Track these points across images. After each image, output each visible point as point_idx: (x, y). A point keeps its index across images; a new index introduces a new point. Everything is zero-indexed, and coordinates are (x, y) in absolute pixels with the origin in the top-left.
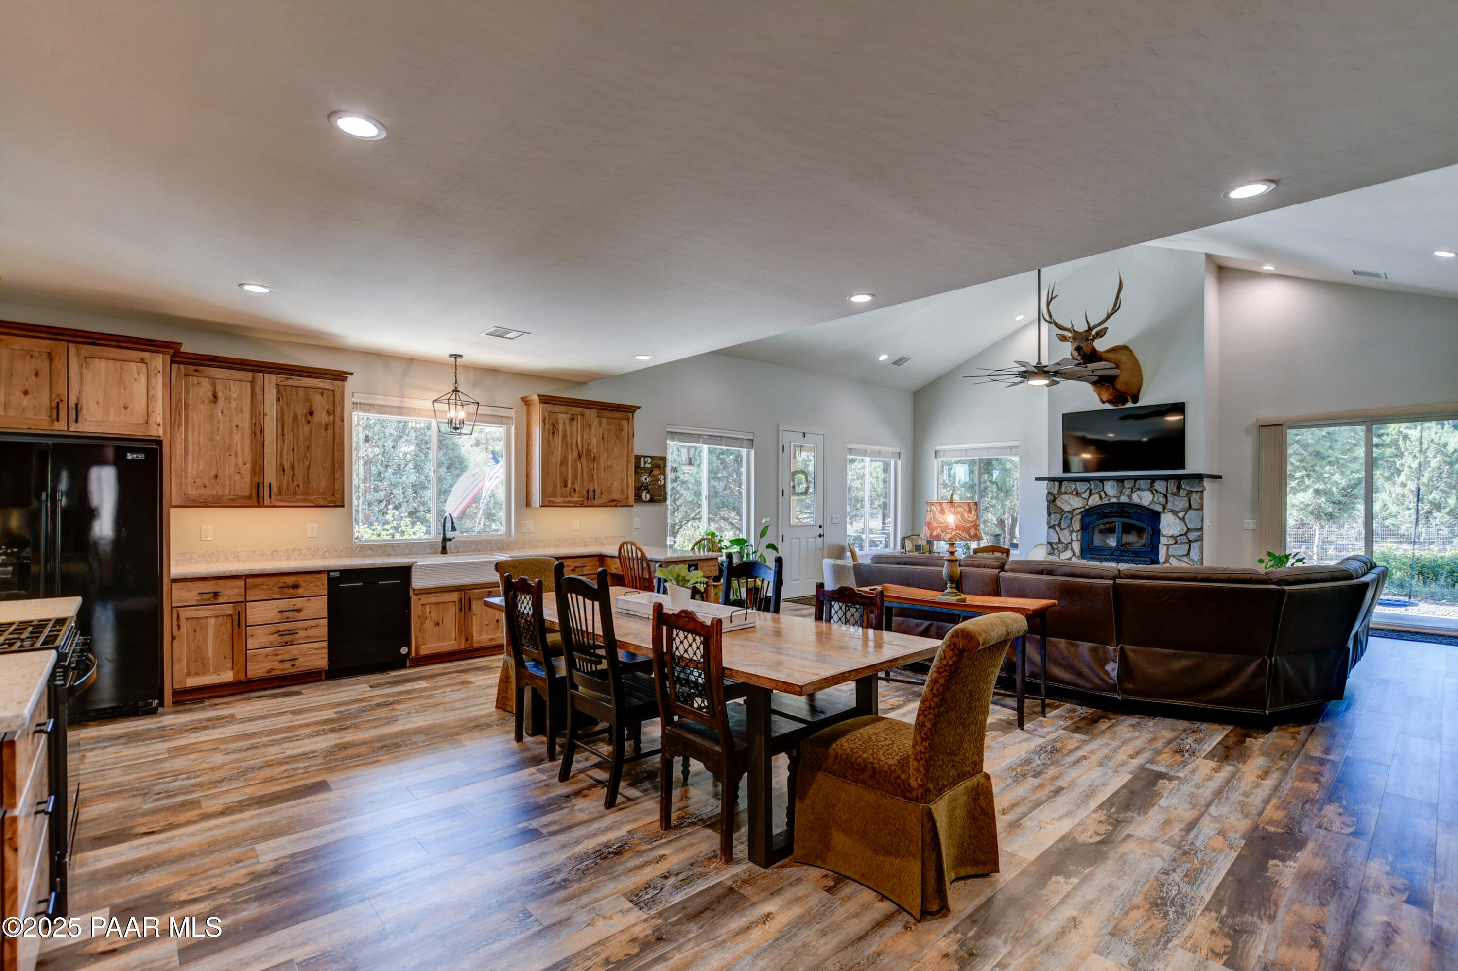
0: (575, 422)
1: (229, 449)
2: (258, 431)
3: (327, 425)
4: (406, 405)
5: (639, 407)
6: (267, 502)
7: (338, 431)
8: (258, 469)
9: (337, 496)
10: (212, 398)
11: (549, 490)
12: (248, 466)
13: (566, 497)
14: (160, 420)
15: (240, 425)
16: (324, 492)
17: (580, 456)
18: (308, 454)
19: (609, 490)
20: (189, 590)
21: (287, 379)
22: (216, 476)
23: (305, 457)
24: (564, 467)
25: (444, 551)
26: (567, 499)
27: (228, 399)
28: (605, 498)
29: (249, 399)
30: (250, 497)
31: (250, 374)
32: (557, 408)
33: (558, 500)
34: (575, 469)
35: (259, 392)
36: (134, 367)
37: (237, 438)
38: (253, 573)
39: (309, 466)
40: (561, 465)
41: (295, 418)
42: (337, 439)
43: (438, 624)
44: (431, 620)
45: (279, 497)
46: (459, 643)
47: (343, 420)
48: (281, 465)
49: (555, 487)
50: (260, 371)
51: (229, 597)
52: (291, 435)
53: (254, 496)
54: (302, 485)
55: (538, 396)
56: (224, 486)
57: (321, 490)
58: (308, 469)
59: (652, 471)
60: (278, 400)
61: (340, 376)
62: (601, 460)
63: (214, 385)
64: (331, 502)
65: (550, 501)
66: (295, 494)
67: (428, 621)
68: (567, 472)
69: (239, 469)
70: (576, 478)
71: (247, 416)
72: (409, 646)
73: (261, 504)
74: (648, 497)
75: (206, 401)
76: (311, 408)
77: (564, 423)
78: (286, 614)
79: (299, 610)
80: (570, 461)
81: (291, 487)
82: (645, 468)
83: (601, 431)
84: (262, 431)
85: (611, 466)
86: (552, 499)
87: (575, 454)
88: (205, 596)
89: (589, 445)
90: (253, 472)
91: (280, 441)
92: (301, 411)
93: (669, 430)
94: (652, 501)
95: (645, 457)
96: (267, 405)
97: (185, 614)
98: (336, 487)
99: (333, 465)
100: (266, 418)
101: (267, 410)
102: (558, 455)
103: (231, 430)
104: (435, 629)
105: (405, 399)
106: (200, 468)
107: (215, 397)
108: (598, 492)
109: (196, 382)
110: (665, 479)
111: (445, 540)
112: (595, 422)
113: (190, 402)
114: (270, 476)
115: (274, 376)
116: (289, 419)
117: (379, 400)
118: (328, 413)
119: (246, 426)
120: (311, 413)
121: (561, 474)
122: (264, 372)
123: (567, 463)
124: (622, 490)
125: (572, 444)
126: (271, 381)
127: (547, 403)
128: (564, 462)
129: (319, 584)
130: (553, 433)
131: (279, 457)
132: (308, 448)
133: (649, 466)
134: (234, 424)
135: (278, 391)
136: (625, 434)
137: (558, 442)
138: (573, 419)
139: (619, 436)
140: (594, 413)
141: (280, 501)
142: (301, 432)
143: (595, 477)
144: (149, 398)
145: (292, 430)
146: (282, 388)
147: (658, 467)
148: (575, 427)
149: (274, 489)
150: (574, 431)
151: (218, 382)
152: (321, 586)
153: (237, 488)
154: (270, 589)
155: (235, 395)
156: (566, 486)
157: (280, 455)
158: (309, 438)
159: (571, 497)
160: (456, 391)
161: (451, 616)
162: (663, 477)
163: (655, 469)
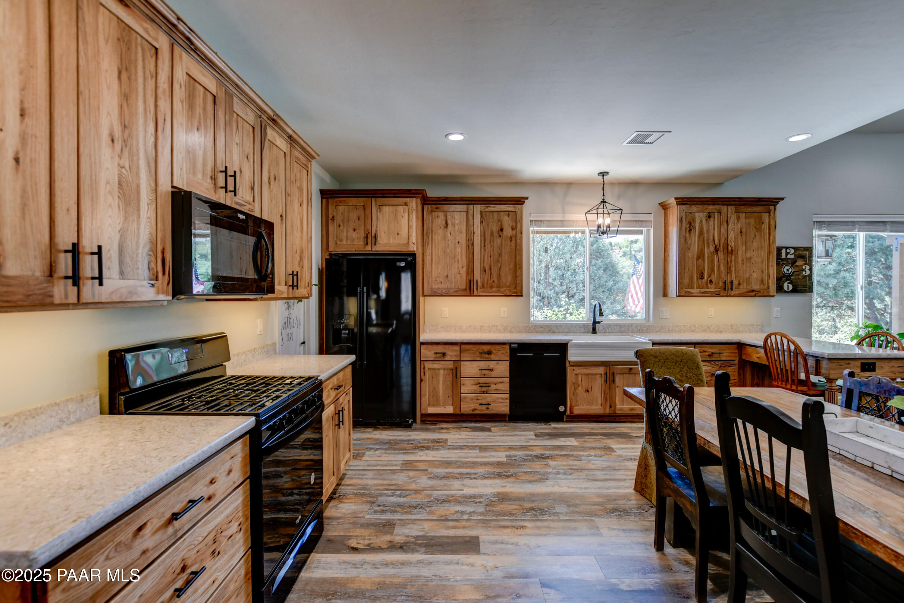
0: (712, 219)
1: (454, 258)
2: (470, 244)
3: (511, 237)
4: (567, 219)
5: (782, 199)
6: (475, 293)
7: (518, 241)
8: (470, 271)
9: (518, 288)
10: (445, 225)
11: (686, 281)
12: (465, 269)
13: (702, 288)
14: (414, 241)
15: (460, 242)
16: (510, 285)
17: (717, 250)
18: (500, 259)
19: (748, 281)
20: (430, 350)
21: (487, 207)
22: (447, 276)
23: (498, 261)
24: (700, 260)
25: (594, 331)
26: (703, 290)
27: (453, 225)
28: (744, 288)
29: (465, 224)
30: (465, 290)
31: (465, 206)
32: (694, 208)
33: (694, 291)
34: (712, 262)
35: (471, 218)
36: (401, 209)
37: (459, 250)
38: (465, 341)
39: (500, 267)
40: (698, 258)
41: (492, 233)
42: (518, 247)
43: (588, 391)
44: (582, 387)
45: (482, 290)
46: (605, 409)
47: (521, 233)
48: (484, 267)
49: (691, 279)
50: (471, 204)
51: (451, 356)
52: (489, 246)
53: (468, 289)
54: (496, 281)
55: (676, 199)
56: (452, 282)
57: (508, 284)
58: (500, 269)
59: (795, 262)
60: (482, 222)
61: (520, 201)
62: (739, 253)
63: (446, 216)
64: (514, 293)
65: (686, 292)
66: (492, 287)
67: (580, 388)
68: (704, 266)
69: (460, 271)
70: (713, 270)
71: (464, 235)
72: (565, 406)
73: (472, 294)
74: (791, 287)
75: (442, 227)
76: (502, 226)
77: (701, 221)
78: (484, 372)
79: (491, 370)
80: (706, 255)
81: (489, 282)
82: (786, 259)
83: (739, 225)
84: (472, 245)
85: (750, 258)
86: (688, 290)
87: (712, 248)
88: (438, 355)
89: (726, 239)
90: (467, 273)
91: (483, 250)
92: (495, 229)
93: (815, 220)
94: (795, 290)
95: (787, 248)
96: (475, 226)
97: (428, 365)
98: (518, 282)
99: (515, 266)
100: (475, 235)
101: (475, 230)
102: (695, 249)
103: (455, 245)
104: (586, 395)
105: (566, 215)
106: (439, 271)
107: (447, 224)
108: (736, 283)
109: (436, 215)
110: (811, 270)
111: (595, 322)
112: (733, 218)
113: (434, 229)
114: (478, 275)
115: (479, 206)
116: (488, 235)
117: (547, 217)
118: (512, 228)
119: (464, 242)
120: (502, 230)
121: (698, 267)
122: (473, 204)
123: (704, 256)
124: (762, 281)
125: (708, 239)
126: (477, 209)
127: (684, 204)
128: (700, 256)
129: (504, 352)
130: (690, 230)
131: (482, 262)
132: (500, 255)
133: (793, 257)
134: (457, 241)
135: (482, 217)
136: (765, 226)
137: (695, 239)
138: (709, 217)
139: (758, 229)
140: (731, 209)
141: (483, 292)
142: (495, 244)
143: (733, 269)
144: (409, 227)
145: (490, 243)
146: (484, 213)
147: (802, 257)
148: (711, 223)
149: (480, 284)
150: (711, 228)
151: (448, 214)
152: (505, 354)
153: (458, 283)
154: (474, 354)
155: (457, 222)
156: (702, 278)
157: (483, 261)
158: (500, 248)
159: (707, 287)
160: (604, 202)
161: (598, 384)
162: (808, 267)
163: (799, 260)
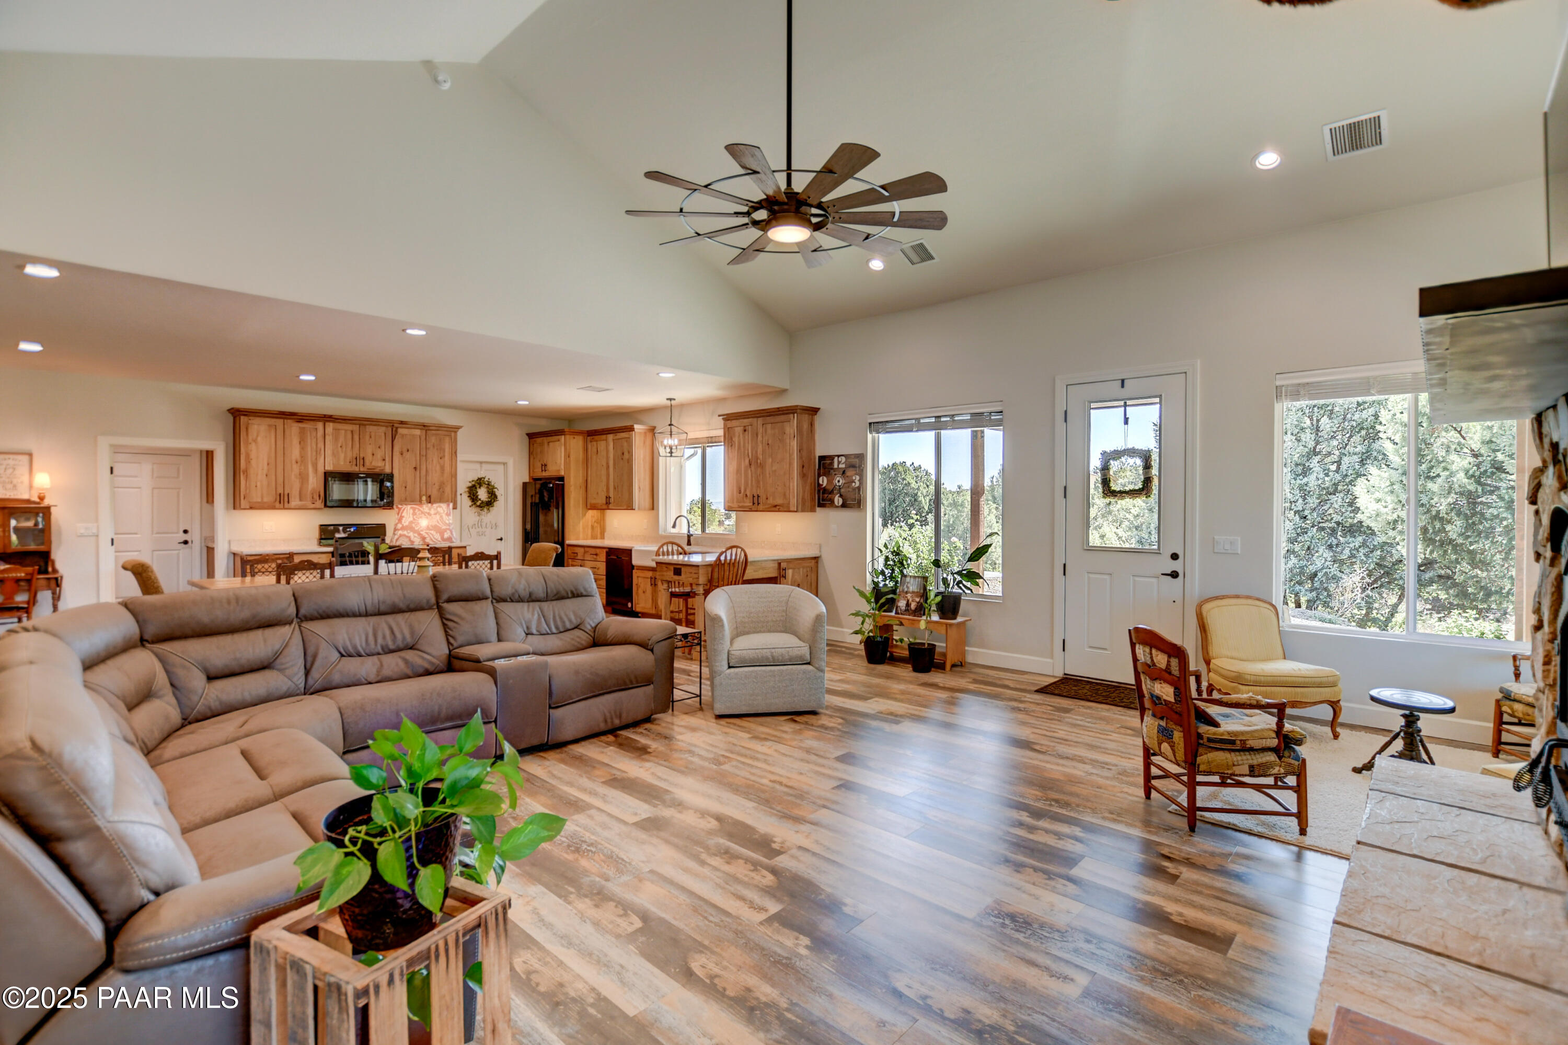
0: (746, 433)
1: (601, 478)
3: (628, 460)
6: (610, 507)
8: (608, 490)
10: (596, 452)
12: (606, 487)
14: (562, 468)
15: (603, 465)
16: (628, 500)
17: (750, 464)
19: (773, 495)
20: (571, 551)
21: (615, 435)
22: (598, 493)
23: (622, 480)
25: (688, 543)
26: (741, 505)
27: (601, 451)
28: (769, 501)
29: (606, 450)
30: (605, 504)
31: (606, 436)
32: (736, 423)
33: (736, 505)
34: (745, 476)
35: (608, 445)
36: (557, 443)
37: (603, 472)
40: (737, 473)
41: (618, 455)
43: (645, 592)
47: (632, 456)
48: (615, 485)
49: (733, 494)
50: (608, 434)
52: (617, 467)
53: (607, 503)
54: (621, 497)
55: (722, 416)
56: (599, 498)
58: (623, 487)
59: (845, 472)
60: (613, 448)
63: (596, 445)
64: (630, 507)
66: (618, 502)
67: (640, 588)
68: (741, 480)
69: (603, 489)
70: (747, 485)
71: (605, 458)
74: (839, 501)
76: (623, 450)
77: (740, 436)
81: (617, 498)
82: (838, 468)
83: (766, 438)
84: (609, 467)
86: (731, 505)
87: (746, 462)
88: (574, 555)
89: (756, 452)
91: (614, 471)
92: (620, 453)
93: (870, 421)
94: (844, 506)
95: (839, 456)
96: (610, 453)
100: (610, 460)
102: (734, 465)
103: (600, 467)
104: (643, 595)
106: (594, 489)
108: (763, 497)
109: (593, 444)
110: (862, 478)
111: (689, 535)
112: (762, 430)
113: (591, 455)
114: (611, 492)
115: (612, 435)
116: (616, 459)
118: (629, 452)
119: (605, 464)
120: (623, 454)
121: (737, 481)
123: (741, 471)
124: (785, 495)
126: (611, 438)
127: (728, 421)
129: (603, 554)
130: (731, 446)
131: (614, 481)
132: (622, 475)
133: (843, 466)
135: (613, 443)
137: (736, 454)
138: (744, 431)
140: (760, 421)
141: (614, 506)
142: (620, 466)
143: (761, 483)
144: (560, 457)
147: (853, 466)
148: (747, 437)
149: (613, 500)
150: (746, 442)
151: (597, 443)
152: (604, 556)
153: (602, 499)
154: (591, 555)
156: (740, 492)
157: (614, 479)
158: (623, 469)
159: (743, 502)
160: (670, 425)
161: (649, 588)
162: (858, 478)
163: (851, 469)
